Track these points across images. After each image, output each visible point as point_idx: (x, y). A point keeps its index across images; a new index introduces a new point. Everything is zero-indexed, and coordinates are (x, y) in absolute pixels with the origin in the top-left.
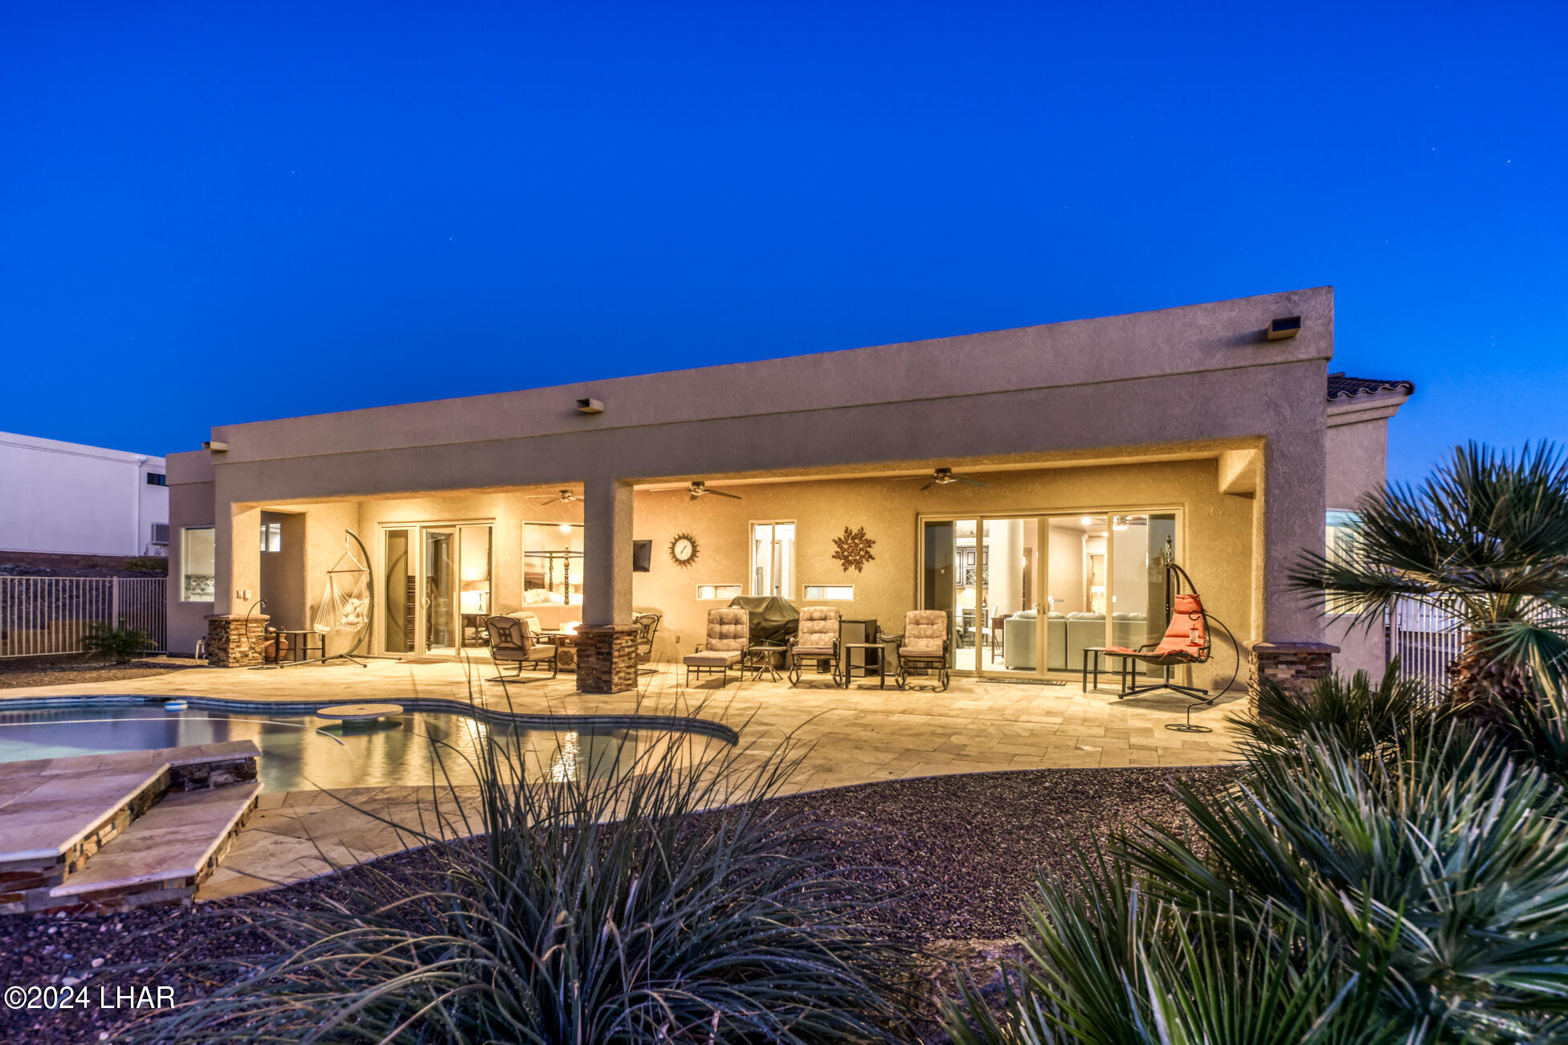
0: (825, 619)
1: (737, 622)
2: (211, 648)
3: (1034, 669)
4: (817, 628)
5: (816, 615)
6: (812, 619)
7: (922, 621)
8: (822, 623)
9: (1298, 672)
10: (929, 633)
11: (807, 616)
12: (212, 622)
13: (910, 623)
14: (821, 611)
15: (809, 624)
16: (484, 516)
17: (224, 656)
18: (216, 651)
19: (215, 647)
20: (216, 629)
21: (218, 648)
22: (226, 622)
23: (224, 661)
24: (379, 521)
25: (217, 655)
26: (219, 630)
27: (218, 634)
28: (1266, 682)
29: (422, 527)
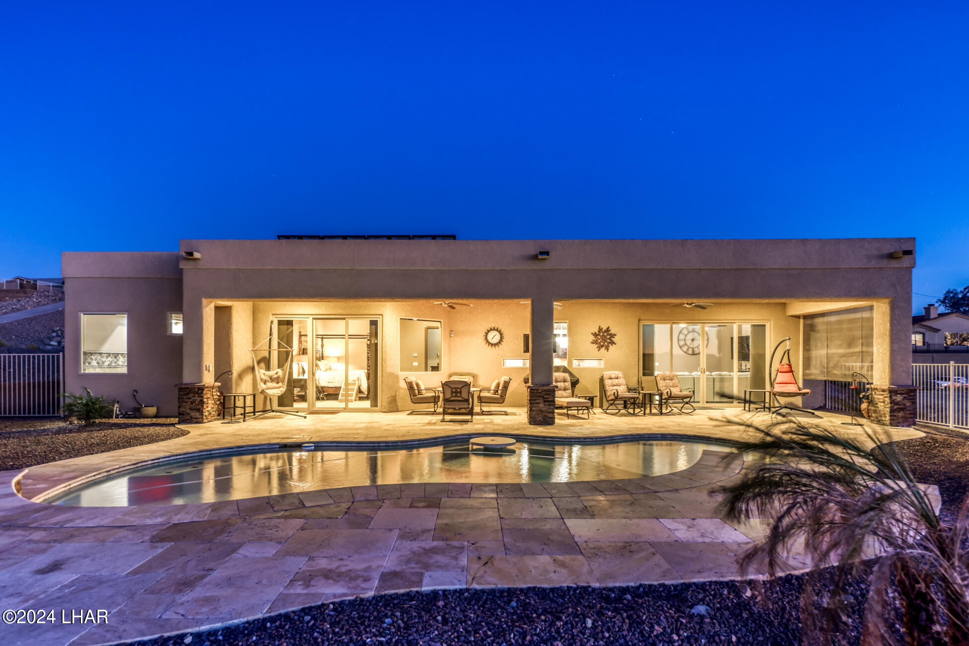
0: (617, 378)
1: (565, 381)
2: (182, 409)
3: (699, 402)
4: (615, 383)
5: (613, 376)
6: (611, 379)
7: (667, 378)
8: (617, 380)
9: (904, 397)
10: (671, 384)
11: (608, 377)
12: (181, 389)
13: (661, 379)
14: (615, 374)
15: (610, 381)
16: (372, 313)
17: (197, 415)
18: (188, 411)
19: (186, 408)
20: (187, 394)
21: (191, 409)
22: (199, 389)
23: (197, 418)
24: (273, 313)
25: (189, 414)
26: (191, 395)
27: (190, 398)
28: (892, 402)
29: (314, 319)
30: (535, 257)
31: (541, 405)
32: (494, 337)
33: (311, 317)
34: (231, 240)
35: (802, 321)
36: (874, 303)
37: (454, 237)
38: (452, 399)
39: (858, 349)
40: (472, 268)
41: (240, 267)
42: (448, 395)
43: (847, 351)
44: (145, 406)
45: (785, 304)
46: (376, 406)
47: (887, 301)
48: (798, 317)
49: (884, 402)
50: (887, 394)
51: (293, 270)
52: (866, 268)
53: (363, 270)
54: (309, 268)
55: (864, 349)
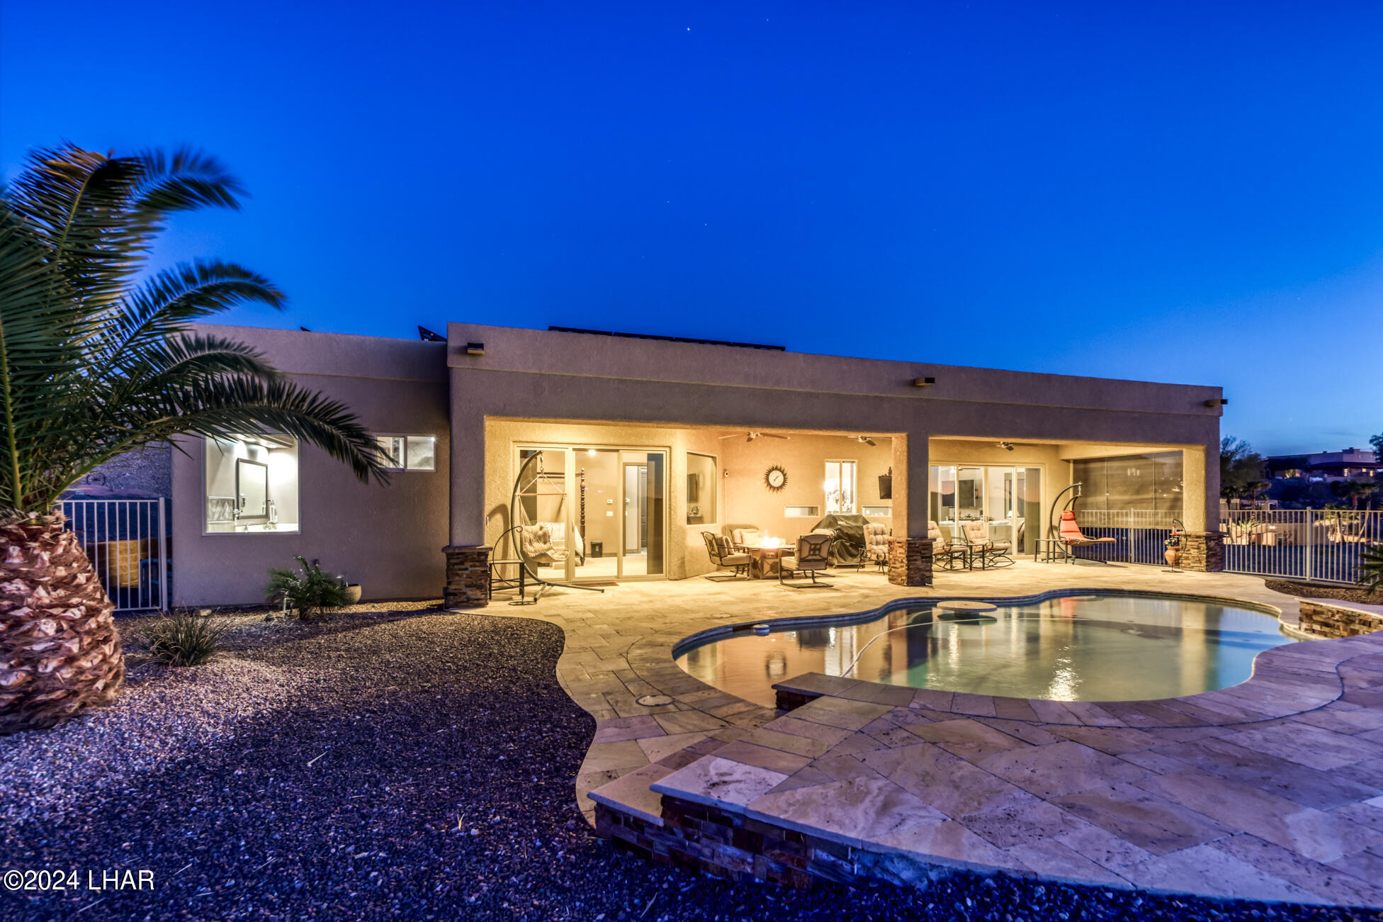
2: (451, 586)
7: (975, 528)
9: (1216, 543)
10: (979, 535)
12: (451, 556)
13: (970, 530)
16: (657, 444)
17: (478, 594)
18: (464, 590)
19: (459, 585)
20: (462, 563)
21: (467, 586)
22: (480, 554)
23: (478, 600)
24: (516, 439)
25: (465, 593)
26: (467, 565)
27: (467, 569)
28: (1208, 548)
29: (574, 450)
30: (913, 384)
31: (919, 563)
32: (776, 479)
33: (571, 447)
34: (530, 331)
35: (1071, 465)
36: (1184, 450)
37: (783, 349)
38: (811, 558)
39: (1151, 495)
40: (845, 393)
41: (543, 372)
42: (805, 553)
43: (1135, 497)
44: (350, 586)
45: (1057, 446)
46: (661, 572)
47: (1201, 448)
48: (1068, 461)
49: (1198, 548)
50: (1202, 540)
51: (622, 381)
52: (1189, 416)
53: (714, 387)
54: (645, 379)
55: (1158, 496)
